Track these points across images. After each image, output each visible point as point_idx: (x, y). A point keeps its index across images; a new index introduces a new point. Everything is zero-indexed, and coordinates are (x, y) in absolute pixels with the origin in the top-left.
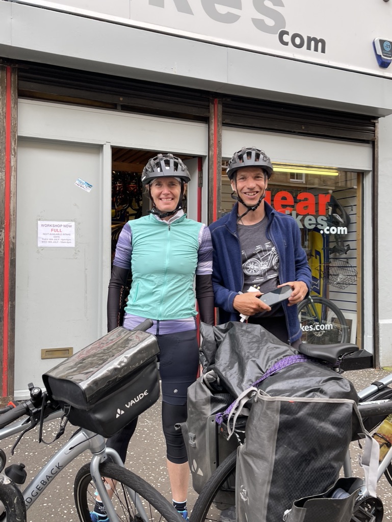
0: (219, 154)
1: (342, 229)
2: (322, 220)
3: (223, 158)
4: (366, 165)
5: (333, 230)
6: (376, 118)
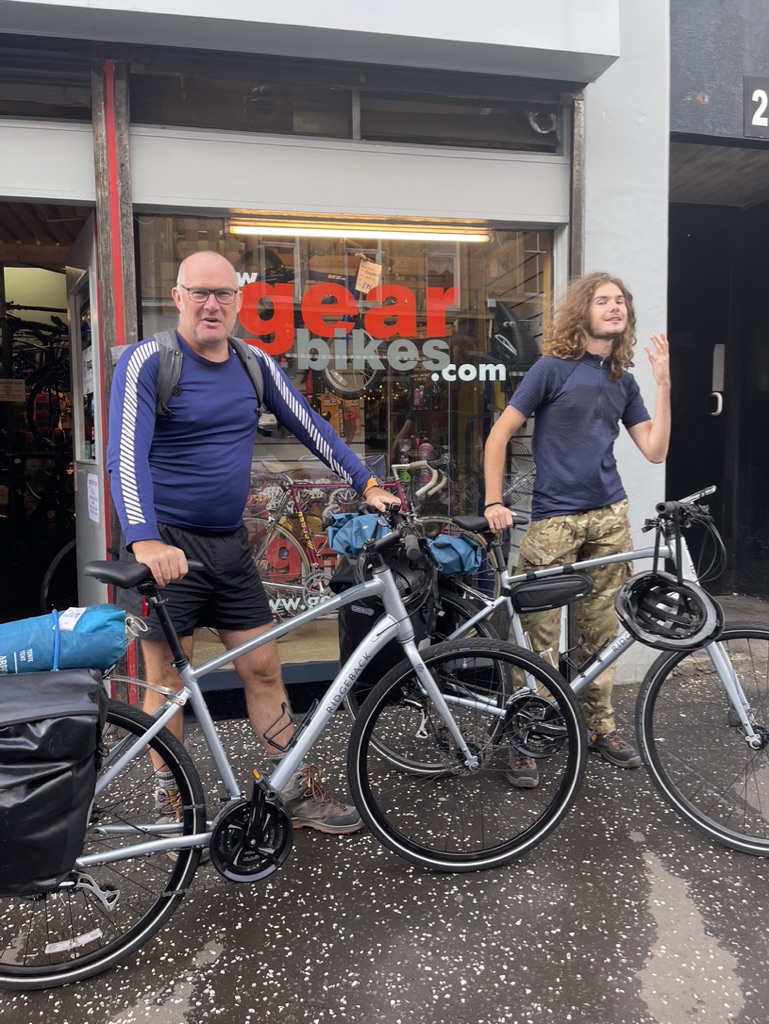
0: (123, 195)
1: (492, 368)
2: (436, 348)
3: (134, 205)
4: (551, 211)
5: (467, 373)
6: (578, 87)
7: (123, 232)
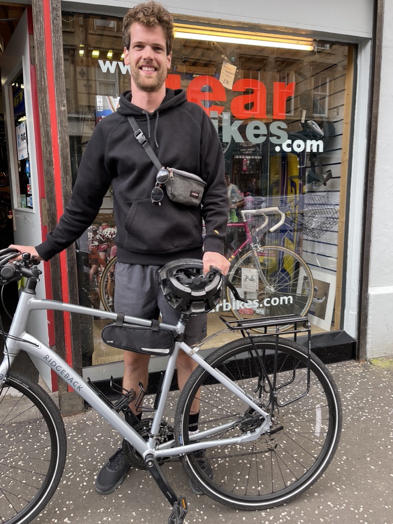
1: (314, 143)
2: (279, 128)
5: (299, 146)
7: (53, 23)
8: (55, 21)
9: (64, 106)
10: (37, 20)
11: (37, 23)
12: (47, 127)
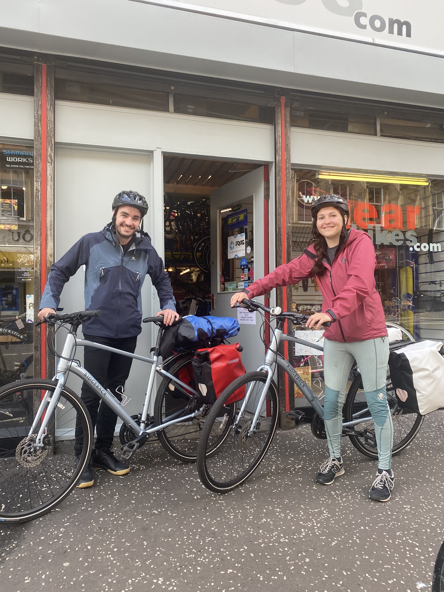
1: (435, 245)
2: (411, 235)
5: (425, 247)
7: (286, 176)
8: (287, 175)
9: (290, 223)
10: (279, 175)
11: (278, 176)
12: (280, 236)
